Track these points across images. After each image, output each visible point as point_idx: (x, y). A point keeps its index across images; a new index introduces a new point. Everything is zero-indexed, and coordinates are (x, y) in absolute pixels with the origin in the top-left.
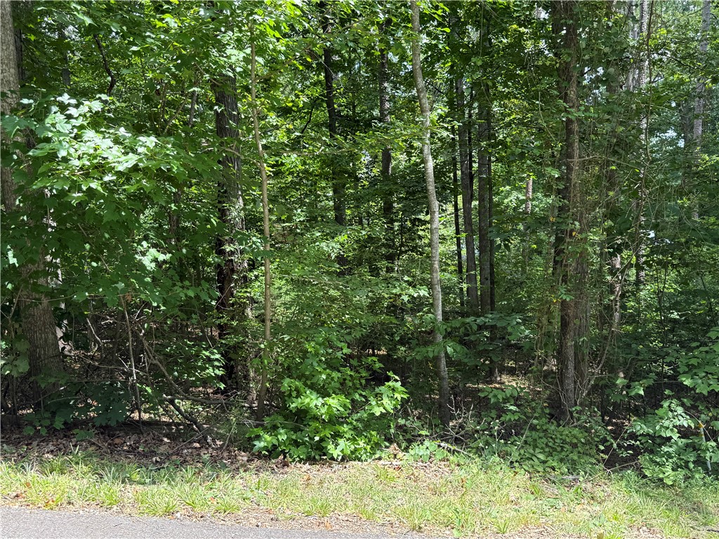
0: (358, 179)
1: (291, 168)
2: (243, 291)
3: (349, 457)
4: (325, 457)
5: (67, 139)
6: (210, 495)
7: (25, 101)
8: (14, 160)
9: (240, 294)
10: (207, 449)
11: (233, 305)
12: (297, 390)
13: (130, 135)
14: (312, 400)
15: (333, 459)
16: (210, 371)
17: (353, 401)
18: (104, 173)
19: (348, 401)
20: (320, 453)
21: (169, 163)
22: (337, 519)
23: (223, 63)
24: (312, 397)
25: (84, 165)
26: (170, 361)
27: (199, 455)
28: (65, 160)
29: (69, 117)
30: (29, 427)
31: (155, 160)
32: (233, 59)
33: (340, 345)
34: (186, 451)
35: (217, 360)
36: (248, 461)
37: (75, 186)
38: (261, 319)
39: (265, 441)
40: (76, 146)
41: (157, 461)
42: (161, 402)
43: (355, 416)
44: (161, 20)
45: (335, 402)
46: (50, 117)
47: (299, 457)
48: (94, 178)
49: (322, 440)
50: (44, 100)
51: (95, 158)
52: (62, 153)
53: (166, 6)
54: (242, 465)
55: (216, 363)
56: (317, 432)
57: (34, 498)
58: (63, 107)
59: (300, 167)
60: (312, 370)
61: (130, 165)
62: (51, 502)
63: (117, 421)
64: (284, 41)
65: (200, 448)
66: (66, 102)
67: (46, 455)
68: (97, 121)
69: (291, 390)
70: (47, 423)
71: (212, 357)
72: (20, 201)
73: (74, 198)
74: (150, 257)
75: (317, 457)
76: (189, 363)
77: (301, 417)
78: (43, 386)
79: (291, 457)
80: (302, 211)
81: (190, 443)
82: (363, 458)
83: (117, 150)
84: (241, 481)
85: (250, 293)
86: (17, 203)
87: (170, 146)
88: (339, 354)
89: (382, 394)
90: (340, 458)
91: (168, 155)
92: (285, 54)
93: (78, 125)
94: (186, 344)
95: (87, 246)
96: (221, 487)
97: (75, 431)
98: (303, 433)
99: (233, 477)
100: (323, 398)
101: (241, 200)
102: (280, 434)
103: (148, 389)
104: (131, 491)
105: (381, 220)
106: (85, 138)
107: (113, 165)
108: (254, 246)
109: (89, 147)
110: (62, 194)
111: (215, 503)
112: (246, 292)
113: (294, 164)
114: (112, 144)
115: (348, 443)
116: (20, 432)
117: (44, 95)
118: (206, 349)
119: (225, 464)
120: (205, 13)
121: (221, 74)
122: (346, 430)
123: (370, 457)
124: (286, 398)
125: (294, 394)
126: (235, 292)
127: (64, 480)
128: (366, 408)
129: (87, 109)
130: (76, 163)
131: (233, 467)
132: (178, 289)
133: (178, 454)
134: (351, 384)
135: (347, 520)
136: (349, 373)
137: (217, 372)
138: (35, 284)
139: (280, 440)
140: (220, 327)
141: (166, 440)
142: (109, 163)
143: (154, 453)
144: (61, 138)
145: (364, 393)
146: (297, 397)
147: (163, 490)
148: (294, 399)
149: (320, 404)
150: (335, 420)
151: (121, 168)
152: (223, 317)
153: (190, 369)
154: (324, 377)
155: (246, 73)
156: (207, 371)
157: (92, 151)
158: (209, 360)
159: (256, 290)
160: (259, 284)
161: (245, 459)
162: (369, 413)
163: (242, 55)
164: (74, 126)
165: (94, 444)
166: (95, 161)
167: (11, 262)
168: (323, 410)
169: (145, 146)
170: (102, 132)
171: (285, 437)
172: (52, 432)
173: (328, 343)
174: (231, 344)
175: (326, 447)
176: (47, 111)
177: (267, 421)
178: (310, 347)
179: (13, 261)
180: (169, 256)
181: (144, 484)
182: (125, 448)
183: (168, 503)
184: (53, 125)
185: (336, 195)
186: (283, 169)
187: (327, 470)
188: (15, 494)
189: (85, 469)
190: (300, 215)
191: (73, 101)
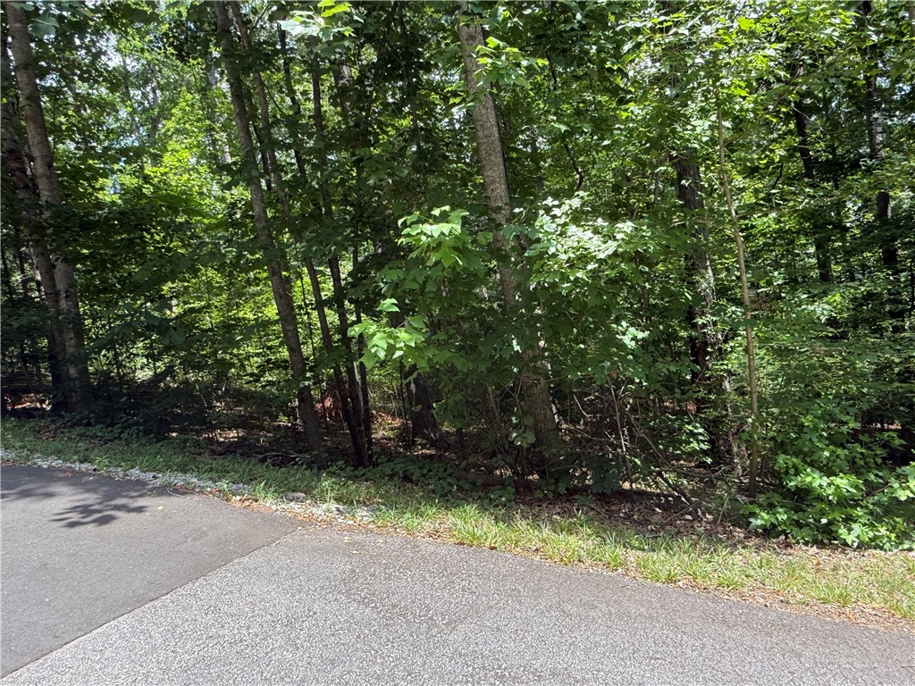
0: (847, 229)
1: (763, 230)
2: (719, 363)
3: (867, 544)
4: (836, 542)
5: (554, 237)
6: (709, 568)
7: (517, 210)
8: (512, 262)
9: (717, 367)
10: (699, 522)
11: (709, 378)
12: (795, 467)
13: (607, 224)
14: (815, 480)
15: (846, 544)
16: (695, 445)
17: (867, 482)
18: (587, 263)
19: (861, 482)
20: (829, 537)
21: (646, 244)
22: (862, 611)
23: (687, 137)
24: (815, 475)
25: (570, 258)
26: (655, 434)
27: (692, 527)
28: (554, 256)
29: (554, 217)
30: (538, 491)
31: (631, 243)
32: (699, 130)
33: (845, 418)
34: (679, 522)
35: (700, 434)
36: (745, 538)
37: (564, 278)
38: (741, 392)
39: (762, 518)
40: (563, 242)
41: (652, 530)
42: (650, 473)
43: (871, 500)
44: (626, 110)
45: (844, 483)
46: (539, 220)
47: (803, 538)
48: (579, 268)
49: (830, 523)
50: (532, 207)
51: (578, 250)
52: (552, 250)
53: (629, 97)
54: (739, 542)
55: (701, 438)
56: (823, 514)
57: (551, 553)
58: (548, 210)
59: (774, 226)
60: (811, 446)
61: (610, 252)
62: (564, 558)
63: (612, 489)
64: (752, 98)
65: (692, 521)
66: (550, 205)
67: (554, 516)
68: (577, 217)
69: (787, 467)
70: (553, 488)
71: (696, 431)
72: (519, 297)
73: (564, 288)
74: (631, 335)
75: (826, 541)
76: (673, 436)
77: (802, 498)
78: (547, 456)
79: (794, 538)
80: (779, 274)
81: (682, 515)
82: (887, 546)
83: (597, 239)
84: (741, 557)
85: (727, 365)
86: (517, 298)
87: (645, 228)
88: (844, 429)
89: (907, 476)
90: (856, 545)
91: (644, 236)
92: (754, 111)
93: (562, 223)
94: (668, 417)
95: (575, 330)
96: (720, 562)
97: (576, 496)
98: (806, 514)
99: (731, 553)
100: (828, 477)
101: (710, 271)
102: (779, 513)
103: (636, 460)
104: (633, 556)
105: (883, 272)
106: (569, 234)
107: (594, 254)
108: (734, 316)
109: (573, 241)
110: (554, 285)
111: (716, 576)
112: (722, 364)
113: (767, 225)
114: (592, 235)
115: (865, 529)
116: (532, 495)
117: (532, 202)
118: (688, 423)
119: (721, 539)
120: (671, 92)
121: (686, 148)
122: (860, 514)
123: (897, 547)
124: (783, 476)
125: (792, 471)
126: (710, 365)
127: (572, 539)
128: (886, 491)
129: (568, 207)
130: (564, 257)
131: (730, 543)
132: (659, 365)
133: (671, 525)
134: (862, 463)
135: (876, 615)
136: (859, 450)
137: (702, 445)
138: (535, 366)
139: (780, 519)
140: (699, 402)
141: (658, 509)
142: (590, 253)
143: (648, 522)
144: (549, 237)
145: (881, 474)
146: (796, 475)
147: (663, 558)
148: (793, 477)
149: (825, 484)
150: (845, 502)
151: (602, 256)
152: (700, 391)
153: (677, 443)
154: (827, 454)
155: (713, 142)
156: (692, 445)
157: (576, 244)
158: (692, 434)
159: (733, 362)
160: (736, 355)
161: (742, 535)
162: (891, 497)
163: (707, 123)
164: (559, 225)
165: (593, 509)
166: (578, 253)
167: (516, 349)
168: (830, 491)
169: (622, 232)
170: (582, 226)
171: (785, 517)
172: (557, 496)
173: (829, 417)
174: (711, 418)
175: (837, 532)
176: (536, 216)
177: (761, 499)
178: (807, 421)
179: (517, 348)
180: (647, 333)
181: (643, 550)
182: (621, 515)
183: (670, 571)
184: (542, 227)
185: (820, 251)
186: (754, 231)
187: (840, 556)
188: (535, 548)
189: (589, 531)
190: (778, 278)
191: (556, 203)
